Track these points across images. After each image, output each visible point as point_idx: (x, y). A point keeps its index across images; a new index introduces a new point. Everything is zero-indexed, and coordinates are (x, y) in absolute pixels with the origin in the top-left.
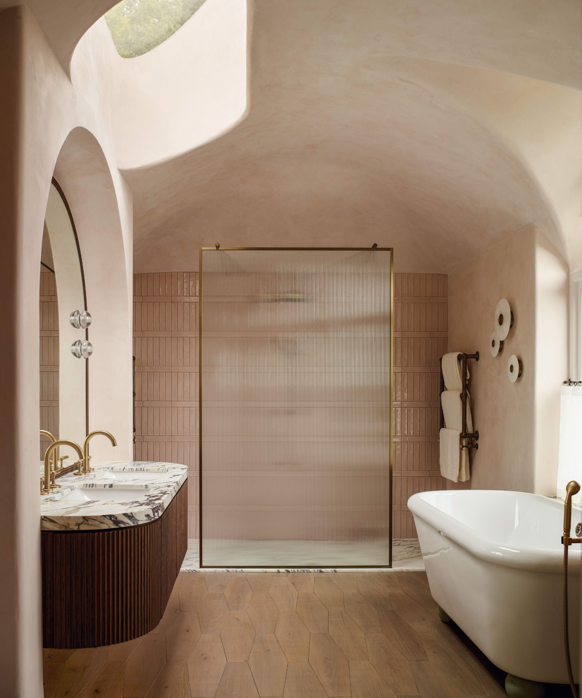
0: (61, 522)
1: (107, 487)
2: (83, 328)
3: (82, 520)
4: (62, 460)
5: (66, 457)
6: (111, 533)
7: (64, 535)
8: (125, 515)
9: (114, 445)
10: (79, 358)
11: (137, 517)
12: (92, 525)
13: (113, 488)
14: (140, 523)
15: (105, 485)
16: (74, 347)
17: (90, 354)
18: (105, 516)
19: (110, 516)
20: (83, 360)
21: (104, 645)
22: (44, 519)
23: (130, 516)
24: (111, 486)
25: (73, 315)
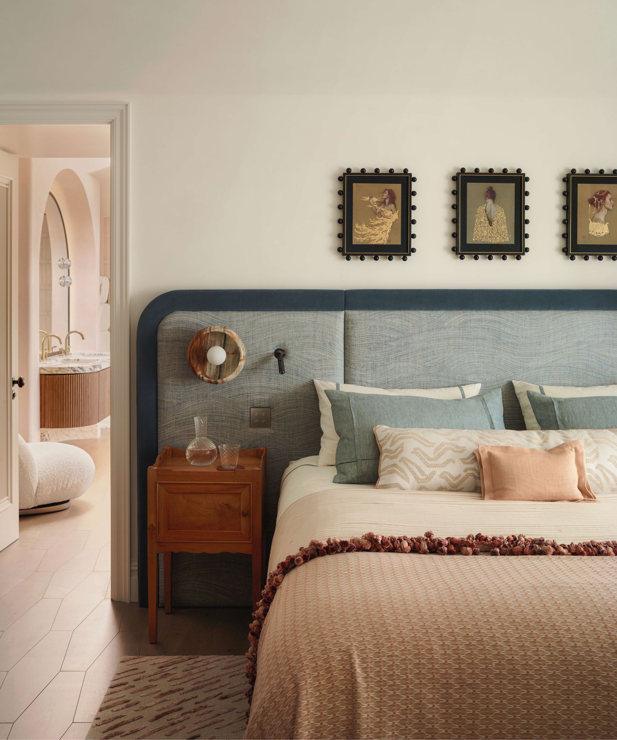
0: (49, 370)
1: (76, 361)
2: (66, 268)
3: (58, 369)
4: (52, 348)
5: (56, 347)
6: (72, 375)
7: (50, 376)
8: (79, 367)
9: (83, 339)
10: (64, 286)
11: (85, 369)
12: (63, 371)
13: (80, 361)
14: (86, 372)
15: (75, 360)
16: (60, 280)
17: (70, 284)
18: (69, 368)
19: (72, 368)
20: (66, 288)
21: (68, 427)
22: (41, 368)
23: (81, 368)
24: (78, 360)
25: (60, 261)
